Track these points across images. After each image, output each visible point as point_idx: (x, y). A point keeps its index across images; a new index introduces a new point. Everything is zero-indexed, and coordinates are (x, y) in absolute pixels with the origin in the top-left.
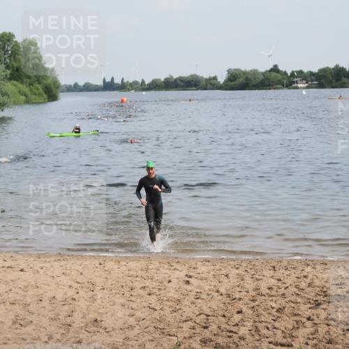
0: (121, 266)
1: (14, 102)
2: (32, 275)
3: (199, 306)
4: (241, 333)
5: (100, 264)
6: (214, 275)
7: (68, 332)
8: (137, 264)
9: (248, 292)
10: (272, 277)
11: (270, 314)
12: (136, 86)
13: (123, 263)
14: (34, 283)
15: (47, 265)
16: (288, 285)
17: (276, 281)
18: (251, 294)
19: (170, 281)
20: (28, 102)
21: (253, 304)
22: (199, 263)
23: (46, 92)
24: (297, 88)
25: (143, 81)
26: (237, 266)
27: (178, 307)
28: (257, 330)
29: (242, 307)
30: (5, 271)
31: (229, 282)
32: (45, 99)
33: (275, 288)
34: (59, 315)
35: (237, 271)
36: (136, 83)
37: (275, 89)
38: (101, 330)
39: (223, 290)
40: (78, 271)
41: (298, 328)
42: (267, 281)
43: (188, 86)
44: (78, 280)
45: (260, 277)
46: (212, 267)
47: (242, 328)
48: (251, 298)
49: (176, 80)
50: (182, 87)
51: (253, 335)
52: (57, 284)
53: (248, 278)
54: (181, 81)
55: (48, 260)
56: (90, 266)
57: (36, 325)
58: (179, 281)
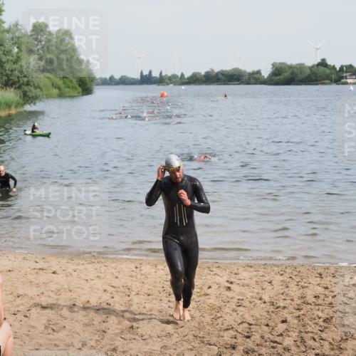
0: (159, 270)
1: (46, 95)
2: (65, 278)
3: (241, 313)
4: (285, 344)
5: (137, 268)
6: (257, 282)
7: (102, 339)
9: (292, 300)
10: (319, 284)
11: (316, 324)
12: (174, 80)
13: (160, 267)
14: (66, 287)
15: (80, 267)
16: (335, 293)
17: (324, 290)
18: (295, 302)
19: (210, 287)
20: (61, 96)
21: (298, 313)
22: (241, 269)
23: (80, 86)
24: (346, 83)
25: (182, 75)
26: (281, 273)
27: (219, 315)
28: (303, 341)
29: (286, 315)
30: (37, 273)
31: (273, 289)
32: (79, 93)
33: (322, 297)
34: (93, 320)
35: (282, 278)
36: (175, 76)
37: (323, 84)
38: (137, 337)
39: (266, 298)
40: (113, 274)
41: (347, 339)
42: (314, 289)
43: (230, 81)
44: (113, 284)
45: (306, 285)
46: (255, 273)
47: (287, 338)
48: (296, 307)
49: (217, 74)
50: (224, 81)
51: (299, 347)
52: (91, 287)
53: (293, 285)
54: (223, 75)
55: (81, 262)
56: (127, 270)
57: (70, 331)
58: (219, 287)
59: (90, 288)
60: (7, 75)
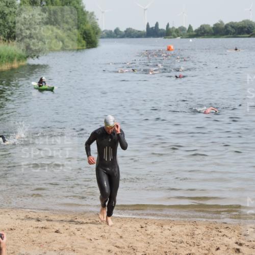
0: (165, 230)
2: (68, 237)
5: (142, 227)
8: (181, 229)
12: (181, 33)
13: (166, 227)
14: (70, 247)
15: (84, 226)
19: (218, 249)
23: (84, 39)
25: (190, 27)
30: (39, 232)
32: (83, 46)
36: (182, 29)
40: (117, 234)
43: (239, 33)
44: (117, 245)
49: (226, 26)
50: (234, 34)
52: (95, 247)
54: (233, 27)
56: (130, 229)
58: (228, 249)
59: (93, 248)
60: (10, 28)
